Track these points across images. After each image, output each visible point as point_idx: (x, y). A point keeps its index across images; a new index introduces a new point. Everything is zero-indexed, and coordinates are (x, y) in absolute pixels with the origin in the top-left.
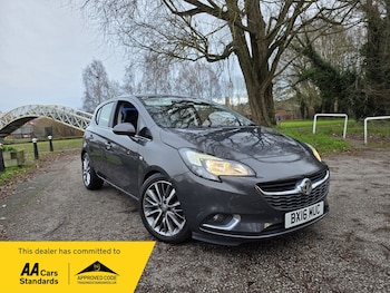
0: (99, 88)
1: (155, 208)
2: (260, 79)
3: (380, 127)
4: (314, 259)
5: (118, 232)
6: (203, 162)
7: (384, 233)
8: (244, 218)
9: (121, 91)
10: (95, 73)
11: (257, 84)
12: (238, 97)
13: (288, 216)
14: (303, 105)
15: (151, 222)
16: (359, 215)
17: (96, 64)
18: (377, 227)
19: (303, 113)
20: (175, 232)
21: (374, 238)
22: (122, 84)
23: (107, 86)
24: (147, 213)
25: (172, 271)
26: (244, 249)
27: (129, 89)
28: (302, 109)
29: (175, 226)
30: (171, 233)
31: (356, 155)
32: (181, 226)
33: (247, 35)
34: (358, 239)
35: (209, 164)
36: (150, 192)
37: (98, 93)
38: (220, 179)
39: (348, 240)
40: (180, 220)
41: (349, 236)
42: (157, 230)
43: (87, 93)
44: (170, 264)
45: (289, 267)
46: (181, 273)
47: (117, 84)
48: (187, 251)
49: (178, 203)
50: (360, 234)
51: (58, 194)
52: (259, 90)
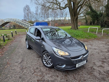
0: (28, 14)
1: (45, 59)
2: (75, 16)
4: (82, 74)
6: (58, 51)
7: (100, 67)
9: (34, 15)
10: (27, 9)
11: (74, 17)
14: (87, 21)
16: (95, 61)
17: (27, 6)
18: (99, 65)
19: (86, 23)
20: (50, 66)
21: (98, 69)
22: (35, 12)
23: (30, 13)
24: (43, 60)
25: (49, 76)
26: (66, 71)
27: (37, 14)
28: (86, 22)
29: (50, 64)
30: (49, 66)
31: (99, 40)
32: (52, 65)
33: (72, 3)
34: (94, 69)
35: (59, 52)
36: (44, 56)
37: (28, 15)
38: (62, 56)
39: (91, 69)
40: (51, 63)
41: (92, 67)
42: (46, 64)
43: (25, 15)
44: (49, 74)
45: (76, 76)
46: (51, 77)
47: (33, 13)
49: (51, 59)
50: (95, 67)
51: (20, 50)
52: (74, 19)
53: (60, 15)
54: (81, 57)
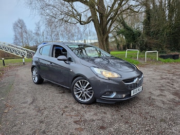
0: (22, 33)
1: (79, 91)
3: (150, 55)
4: (140, 107)
5: (61, 101)
6: (101, 72)
7: (161, 96)
8: (118, 93)
9: (34, 35)
10: (20, 25)
11: (102, 36)
12: (90, 40)
13: (132, 91)
14: (118, 44)
15: (77, 96)
16: (151, 90)
17: (20, 21)
18: (158, 94)
19: (118, 48)
20: (88, 100)
21: (158, 98)
22: (34, 32)
23: (26, 32)
24: (75, 93)
25: (92, 114)
26: (117, 104)
27: (37, 34)
28: (118, 46)
29: (88, 97)
30: (86, 100)
31: (143, 67)
32: (91, 97)
34: (153, 99)
37: (22, 36)
38: (109, 79)
39: (150, 99)
40: (90, 95)
41: (150, 98)
42: (80, 99)
43: (16, 36)
44: (89, 111)
46: (95, 114)
47: (32, 32)
48: (94, 107)
49: (91, 88)
50: (153, 97)
52: (103, 39)
53: (78, 36)
54: (136, 79)
